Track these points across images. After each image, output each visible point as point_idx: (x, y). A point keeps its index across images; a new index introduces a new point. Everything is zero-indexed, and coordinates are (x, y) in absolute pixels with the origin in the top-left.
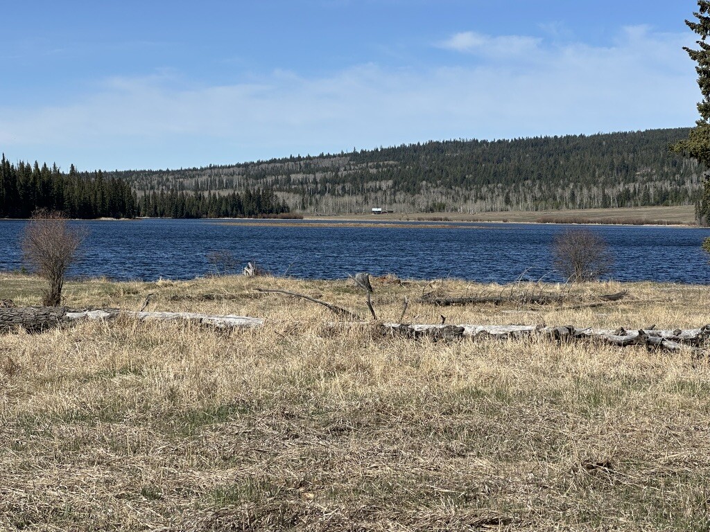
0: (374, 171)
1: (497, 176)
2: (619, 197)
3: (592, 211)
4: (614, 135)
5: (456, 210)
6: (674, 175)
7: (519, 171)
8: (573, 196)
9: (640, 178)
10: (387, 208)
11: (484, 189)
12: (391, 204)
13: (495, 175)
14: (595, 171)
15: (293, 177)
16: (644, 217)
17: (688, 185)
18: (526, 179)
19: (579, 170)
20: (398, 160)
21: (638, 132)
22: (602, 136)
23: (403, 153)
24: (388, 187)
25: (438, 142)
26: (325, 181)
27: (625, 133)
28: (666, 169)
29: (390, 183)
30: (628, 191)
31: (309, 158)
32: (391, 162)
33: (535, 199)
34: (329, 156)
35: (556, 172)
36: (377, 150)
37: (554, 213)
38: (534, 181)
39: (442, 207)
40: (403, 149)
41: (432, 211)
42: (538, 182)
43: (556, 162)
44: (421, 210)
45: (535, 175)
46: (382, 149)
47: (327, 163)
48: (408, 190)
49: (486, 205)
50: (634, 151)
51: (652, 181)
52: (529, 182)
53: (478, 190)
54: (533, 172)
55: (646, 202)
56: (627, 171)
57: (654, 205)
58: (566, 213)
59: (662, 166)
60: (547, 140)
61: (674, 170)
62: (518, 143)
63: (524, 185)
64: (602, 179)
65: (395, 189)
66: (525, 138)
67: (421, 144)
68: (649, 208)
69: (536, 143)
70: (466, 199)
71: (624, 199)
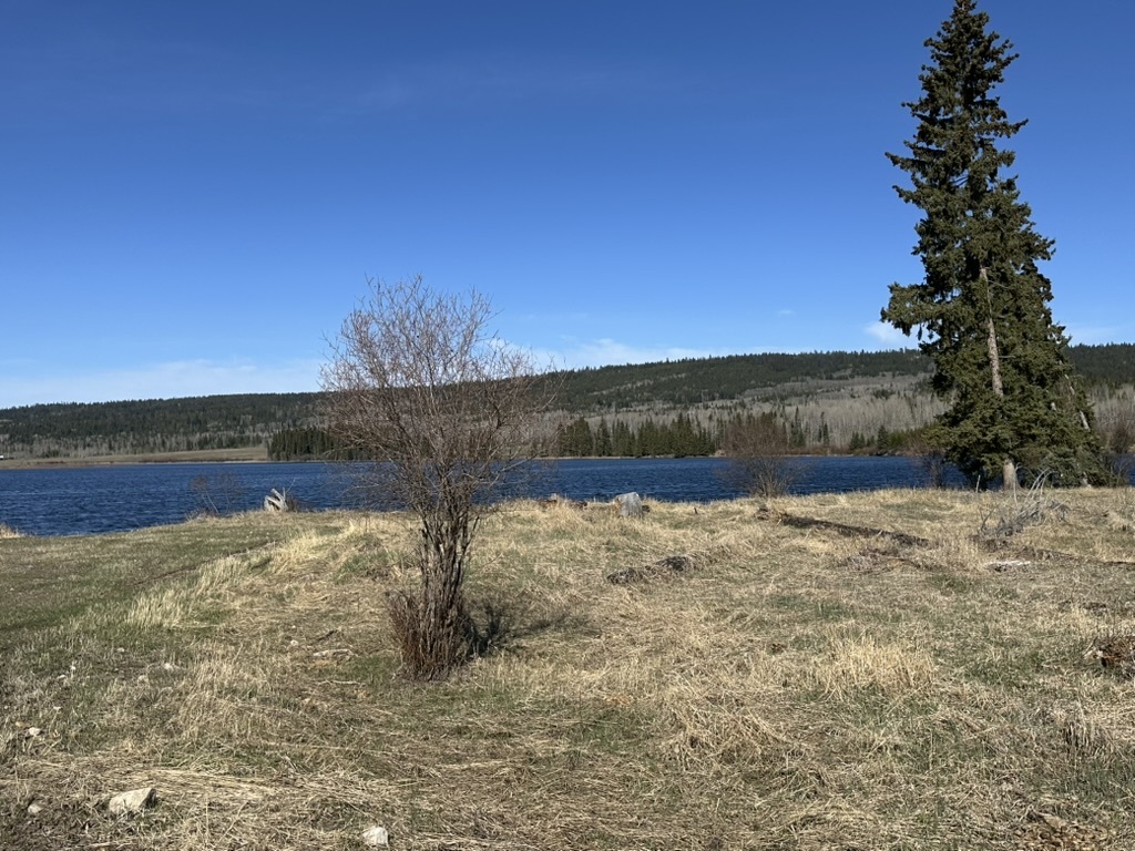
1: (97, 430)
2: (199, 443)
3: (180, 453)
4: (186, 399)
5: (68, 455)
6: (236, 426)
7: (115, 425)
8: (164, 443)
9: (212, 429)
10: (8, 455)
11: (88, 439)
12: (11, 452)
13: (96, 428)
14: (176, 425)
16: (225, 456)
17: (247, 433)
18: (121, 431)
19: (163, 424)
20: (11, 418)
21: (204, 397)
22: (177, 400)
23: (14, 413)
25: (43, 405)
27: (194, 398)
28: (229, 422)
29: (7, 436)
30: (206, 438)
32: (6, 420)
33: (132, 445)
35: (146, 426)
37: (150, 455)
38: (128, 432)
39: (56, 454)
41: (48, 456)
42: (132, 433)
43: (144, 418)
44: (38, 456)
45: (129, 428)
48: (23, 441)
49: (93, 450)
50: (204, 410)
51: (221, 431)
52: (124, 433)
53: (84, 440)
54: (126, 426)
55: (220, 446)
56: (200, 424)
57: (226, 448)
58: (158, 455)
60: (133, 402)
61: (235, 423)
62: (111, 405)
63: (121, 435)
64: (182, 430)
65: (12, 440)
66: (115, 401)
67: (29, 406)
68: (223, 450)
69: (125, 404)
70: (76, 447)
71: (203, 444)
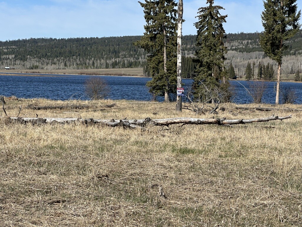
0: (6, 50)
2: (113, 64)
3: (101, 70)
4: (111, 38)
5: (43, 68)
6: (135, 55)
7: (70, 52)
8: (93, 63)
9: (121, 56)
10: (12, 67)
11: (55, 60)
12: (14, 65)
13: (60, 53)
14: (102, 53)
16: (123, 72)
17: (140, 59)
18: (73, 56)
19: (96, 53)
20: (17, 46)
21: (120, 37)
22: (106, 38)
23: (19, 43)
24: (12, 58)
25: (35, 39)
27: (115, 37)
28: (131, 53)
29: (13, 56)
30: (116, 61)
32: (14, 47)
33: (77, 64)
35: (86, 53)
36: (7, 41)
37: (85, 70)
39: (36, 67)
40: (19, 41)
41: (32, 68)
42: (78, 57)
43: (86, 48)
44: (27, 68)
45: (77, 54)
46: (9, 41)
48: (21, 59)
49: (57, 66)
50: (119, 45)
51: (126, 57)
52: (75, 57)
53: (52, 60)
54: (76, 53)
55: (124, 66)
56: (116, 53)
57: (126, 68)
58: (90, 70)
59: (130, 51)
60: (82, 39)
61: (135, 53)
62: (70, 40)
63: (72, 58)
64: (105, 56)
65: (16, 58)
66: (73, 38)
67: (27, 39)
68: (125, 69)
69: (78, 40)
70: (47, 64)
71: (114, 65)
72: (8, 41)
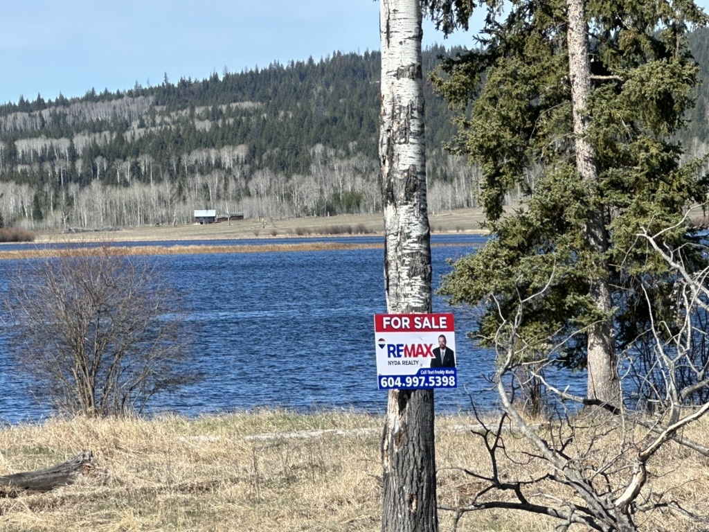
0: (204, 126)
15: (22, 145)
20: (262, 99)
24: (236, 161)
26: (94, 152)
29: (241, 151)
31: (62, 102)
32: (247, 105)
34: (107, 96)
36: (215, 78)
40: (274, 74)
46: (227, 77)
47: (100, 112)
48: (283, 167)
72: (221, 78)
